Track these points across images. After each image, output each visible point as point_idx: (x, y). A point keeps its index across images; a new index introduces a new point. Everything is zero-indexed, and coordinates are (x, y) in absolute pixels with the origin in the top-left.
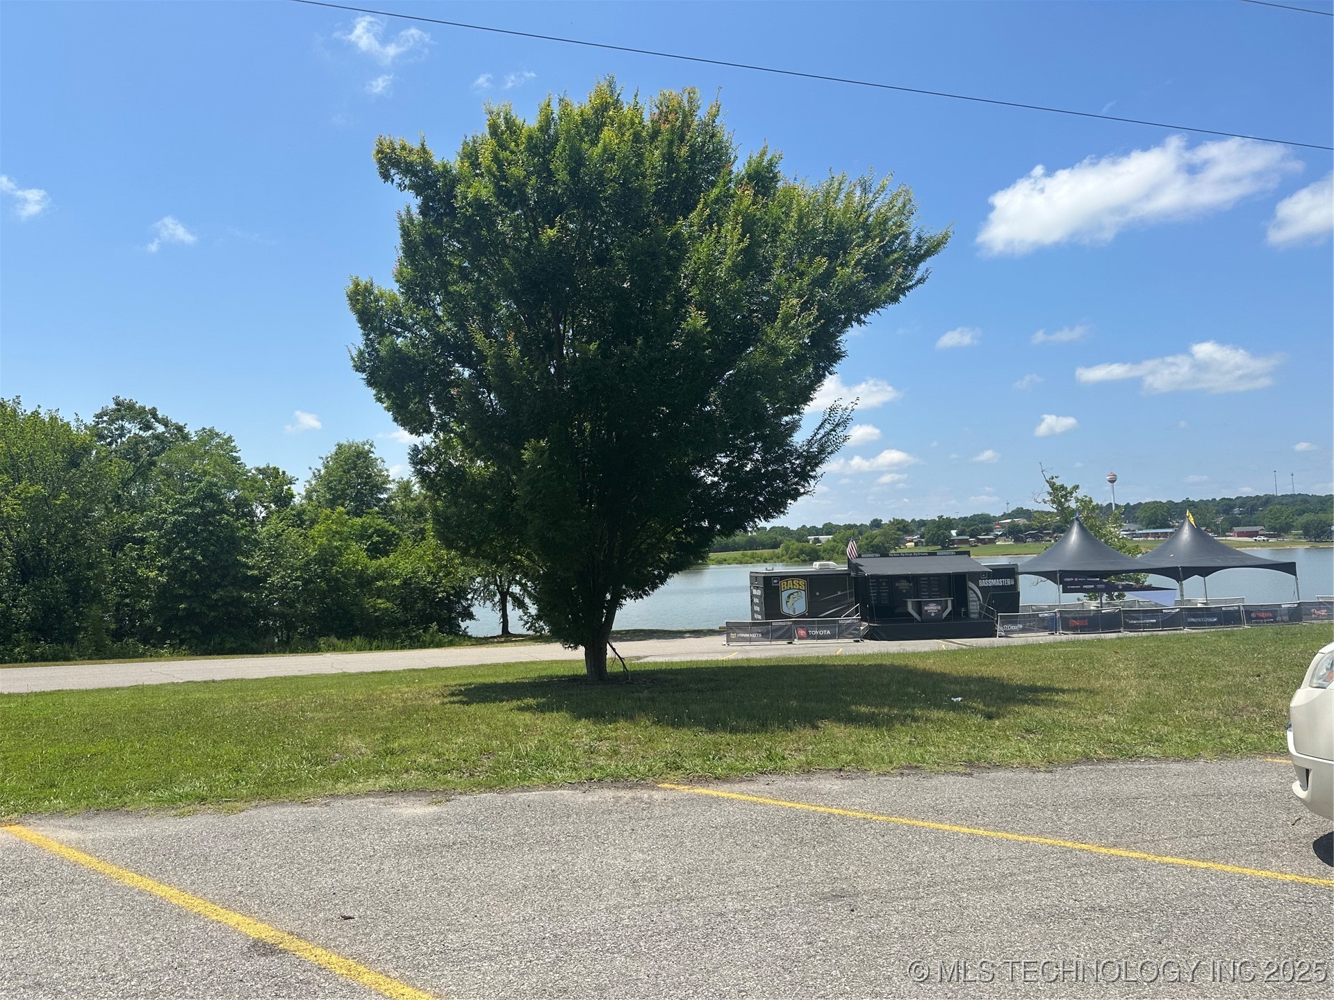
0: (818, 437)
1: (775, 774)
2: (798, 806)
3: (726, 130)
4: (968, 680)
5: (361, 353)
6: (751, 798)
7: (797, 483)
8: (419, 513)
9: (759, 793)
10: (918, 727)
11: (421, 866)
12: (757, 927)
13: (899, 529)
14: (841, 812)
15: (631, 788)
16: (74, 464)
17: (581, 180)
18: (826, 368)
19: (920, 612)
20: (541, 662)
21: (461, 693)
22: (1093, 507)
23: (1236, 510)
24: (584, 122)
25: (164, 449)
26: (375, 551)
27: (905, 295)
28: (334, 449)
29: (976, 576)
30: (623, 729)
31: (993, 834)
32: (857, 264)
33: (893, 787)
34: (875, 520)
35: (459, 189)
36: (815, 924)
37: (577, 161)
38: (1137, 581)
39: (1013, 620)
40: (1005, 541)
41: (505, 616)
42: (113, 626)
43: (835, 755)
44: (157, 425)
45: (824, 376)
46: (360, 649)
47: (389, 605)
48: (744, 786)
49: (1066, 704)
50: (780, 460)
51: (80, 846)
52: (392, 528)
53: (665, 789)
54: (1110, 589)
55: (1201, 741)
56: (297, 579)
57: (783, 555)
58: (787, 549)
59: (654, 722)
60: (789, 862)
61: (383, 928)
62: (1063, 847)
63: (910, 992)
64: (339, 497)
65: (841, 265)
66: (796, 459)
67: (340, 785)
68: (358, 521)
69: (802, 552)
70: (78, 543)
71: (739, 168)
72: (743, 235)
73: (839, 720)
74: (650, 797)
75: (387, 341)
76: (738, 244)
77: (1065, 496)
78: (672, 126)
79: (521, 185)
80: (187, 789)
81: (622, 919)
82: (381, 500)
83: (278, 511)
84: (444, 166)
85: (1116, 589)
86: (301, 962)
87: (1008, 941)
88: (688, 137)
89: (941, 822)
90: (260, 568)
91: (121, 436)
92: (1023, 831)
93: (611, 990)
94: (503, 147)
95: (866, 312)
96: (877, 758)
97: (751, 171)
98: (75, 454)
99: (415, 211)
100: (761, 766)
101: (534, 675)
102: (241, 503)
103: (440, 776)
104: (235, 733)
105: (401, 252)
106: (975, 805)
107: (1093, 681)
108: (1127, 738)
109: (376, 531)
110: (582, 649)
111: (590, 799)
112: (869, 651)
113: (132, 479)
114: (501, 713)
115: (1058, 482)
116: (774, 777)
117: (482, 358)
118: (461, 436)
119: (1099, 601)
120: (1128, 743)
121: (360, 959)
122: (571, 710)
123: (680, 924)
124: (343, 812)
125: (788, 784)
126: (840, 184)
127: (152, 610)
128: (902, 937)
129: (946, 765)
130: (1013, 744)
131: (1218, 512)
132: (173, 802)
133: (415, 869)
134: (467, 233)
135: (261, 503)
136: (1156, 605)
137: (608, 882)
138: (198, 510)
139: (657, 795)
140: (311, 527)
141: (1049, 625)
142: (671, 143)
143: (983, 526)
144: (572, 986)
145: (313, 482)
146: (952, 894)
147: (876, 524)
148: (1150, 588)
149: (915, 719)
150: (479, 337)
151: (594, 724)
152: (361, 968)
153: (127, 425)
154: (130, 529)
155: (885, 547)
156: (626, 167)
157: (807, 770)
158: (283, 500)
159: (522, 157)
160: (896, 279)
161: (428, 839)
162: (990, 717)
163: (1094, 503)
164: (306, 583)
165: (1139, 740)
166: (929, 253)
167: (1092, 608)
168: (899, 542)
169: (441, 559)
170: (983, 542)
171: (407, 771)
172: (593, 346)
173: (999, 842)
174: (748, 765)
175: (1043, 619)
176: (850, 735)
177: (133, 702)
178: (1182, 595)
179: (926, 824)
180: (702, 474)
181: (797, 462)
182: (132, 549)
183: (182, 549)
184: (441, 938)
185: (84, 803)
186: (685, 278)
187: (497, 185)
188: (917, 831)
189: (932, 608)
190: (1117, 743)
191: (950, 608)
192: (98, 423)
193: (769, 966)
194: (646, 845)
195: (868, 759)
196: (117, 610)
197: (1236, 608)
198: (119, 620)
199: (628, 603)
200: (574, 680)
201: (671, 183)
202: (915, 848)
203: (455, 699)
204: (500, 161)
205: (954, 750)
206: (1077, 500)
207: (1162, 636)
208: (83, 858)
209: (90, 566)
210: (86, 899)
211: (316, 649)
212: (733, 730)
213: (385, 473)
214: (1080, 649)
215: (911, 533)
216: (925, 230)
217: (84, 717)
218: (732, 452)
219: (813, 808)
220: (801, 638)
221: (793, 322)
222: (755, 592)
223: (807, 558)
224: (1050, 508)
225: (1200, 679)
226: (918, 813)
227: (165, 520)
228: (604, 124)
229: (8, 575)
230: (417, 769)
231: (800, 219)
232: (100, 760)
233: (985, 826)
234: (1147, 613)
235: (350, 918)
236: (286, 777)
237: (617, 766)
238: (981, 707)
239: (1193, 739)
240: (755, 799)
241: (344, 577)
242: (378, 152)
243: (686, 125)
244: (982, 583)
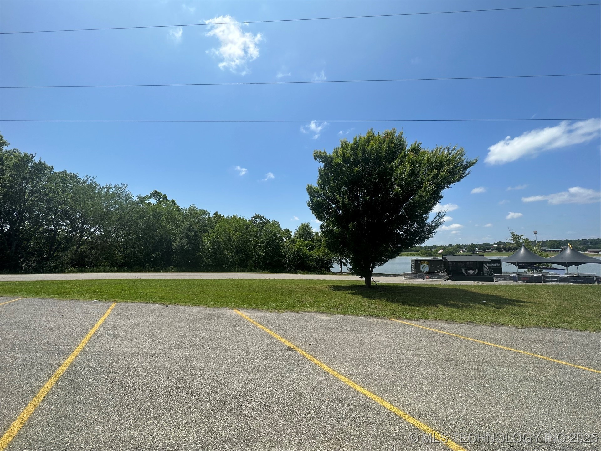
0: (435, 221)
1: (425, 319)
2: (434, 330)
3: (405, 138)
4: (488, 296)
5: (309, 202)
6: (418, 326)
7: (428, 234)
8: (320, 240)
9: (421, 325)
10: (472, 309)
11: (327, 333)
12: (424, 366)
13: (458, 247)
14: (448, 334)
15: (381, 319)
16: (247, 228)
17: (365, 155)
18: (437, 201)
19: (467, 273)
20: (351, 280)
21: (332, 288)
22: (529, 241)
23: (589, 243)
24: (365, 141)
25: (265, 225)
26: (310, 250)
27: (463, 179)
28: (301, 225)
29: (486, 262)
30: (377, 302)
31: (504, 348)
32: (447, 171)
33: (465, 327)
34: (450, 244)
35: (333, 161)
36: (444, 368)
37: (364, 151)
38: (548, 266)
39: (500, 277)
40: (495, 252)
41: (341, 267)
42: (254, 265)
43: (444, 316)
44: (263, 220)
45: (436, 203)
46: (306, 274)
47: (313, 263)
48: (415, 322)
49: (526, 306)
50: (423, 227)
51: (249, 317)
52: (314, 244)
53: (391, 320)
54: (537, 268)
55: (587, 324)
56: (292, 256)
57: (420, 254)
58: (421, 252)
59: (386, 301)
60: (433, 347)
61: (319, 349)
62: (534, 356)
63: (481, 397)
64: (302, 236)
65: (442, 171)
66: (428, 227)
67: (305, 309)
68: (306, 242)
69: (426, 253)
70: (248, 246)
71: (408, 147)
72: (411, 166)
73: (444, 305)
74: (387, 322)
75: (315, 199)
76: (409, 168)
77: (518, 238)
78: (389, 139)
79: (349, 158)
80: (271, 306)
81: (383, 357)
82: (311, 237)
83: (288, 240)
84: (330, 156)
85: (540, 268)
86: (300, 354)
87: (516, 386)
88: (393, 141)
89: (484, 341)
90: (284, 253)
91: (256, 222)
92: (516, 348)
93: (382, 378)
94: (344, 149)
95: (450, 184)
96: (458, 318)
97: (412, 148)
98: (247, 226)
99: (322, 167)
100: (420, 317)
101: (351, 284)
102: (281, 238)
103: (329, 309)
104: (281, 293)
105: (319, 177)
106: (496, 337)
107: (536, 299)
108: (553, 320)
109: (310, 245)
110: (364, 279)
111: (370, 320)
112: (451, 284)
113: (258, 232)
114: (344, 294)
115: (515, 234)
116: (425, 320)
117: (338, 202)
118: (333, 222)
119: (533, 272)
120: (554, 322)
121: (314, 356)
122: (363, 295)
123: (400, 361)
124: (306, 315)
125: (429, 323)
126: (440, 149)
127: (262, 262)
128: (475, 378)
129: (484, 322)
130: (508, 318)
131: (581, 244)
132: (268, 308)
133: (325, 333)
134: (335, 171)
135: (285, 238)
136: (556, 274)
137: (378, 345)
138: (272, 239)
139: (389, 322)
140: (296, 243)
141: (514, 279)
142: (389, 143)
143: (487, 247)
144: (370, 374)
145: (296, 233)
146: (492, 366)
147: (450, 245)
148: (553, 269)
149: (471, 307)
150: (338, 197)
151: (369, 299)
152: (314, 359)
153: (258, 220)
154: (258, 243)
155: (454, 253)
156: (377, 151)
157: (435, 319)
158: (290, 237)
159: (349, 151)
160: (460, 174)
161: (328, 326)
162: (497, 308)
163: (530, 240)
164: (294, 257)
165: (559, 321)
166: (470, 166)
167: (530, 274)
168: (458, 251)
169: (325, 252)
170: (487, 252)
171: (321, 307)
172: (368, 198)
173: (508, 351)
174: (416, 316)
175: (511, 277)
176: (448, 310)
177: (259, 283)
178: (568, 272)
179: (479, 341)
180: (398, 231)
181: (428, 228)
182: (258, 248)
183: (268, 248)
184: (333, 354)
185: (250, 307)
186: (393, 178)
187: (343, 159)
188: (476, 343)
189: (471, 272)
190: (550, 321)
191: (477, 272)
192: (252, 219)
193: (430, 379)
194: (387, 336)
195: (456, 318)
196: (255, 261)
197: (592, 277)
198: (255, 264)
199: (377, 266)
200: (362, 287)
201: (389, 153)
202: (476, 349)
203: (332, 289)
204: (344, 153)
205: (486, 318)
206: (523, 239)
207: (562, 285)
208: (251, 320)
209: (250, 251)
210: (251, 330)
211: (296, 273)
212: (410, 305)
213: (312, 230)
214: (528, 288)
215: (462, 248)
216: (469, 160)
217: (249, 286)
218: (407, 225)
219: (439, 331)
220: (427, 278)
221: (427, 188)
222: (412, 264)
223: (428, 255)
224: (513, 242)
225: (582, 302)
226: (475, 337)
227: (265, 241)
228: (371, 140)
229: (234, 253)
230: (323, 307)
231: (428, 160)
232: (253, 297)
233: (501, 345)
234: (552, 277)
235: (310, 344)
236: (293, 305)
237: (377, 312)
238: (494, 305)
239: (583, 324)
240: (419, 326)
241: (303, 256)
242: (314, 154)
243: (393, 138)
244: (488, 265)
